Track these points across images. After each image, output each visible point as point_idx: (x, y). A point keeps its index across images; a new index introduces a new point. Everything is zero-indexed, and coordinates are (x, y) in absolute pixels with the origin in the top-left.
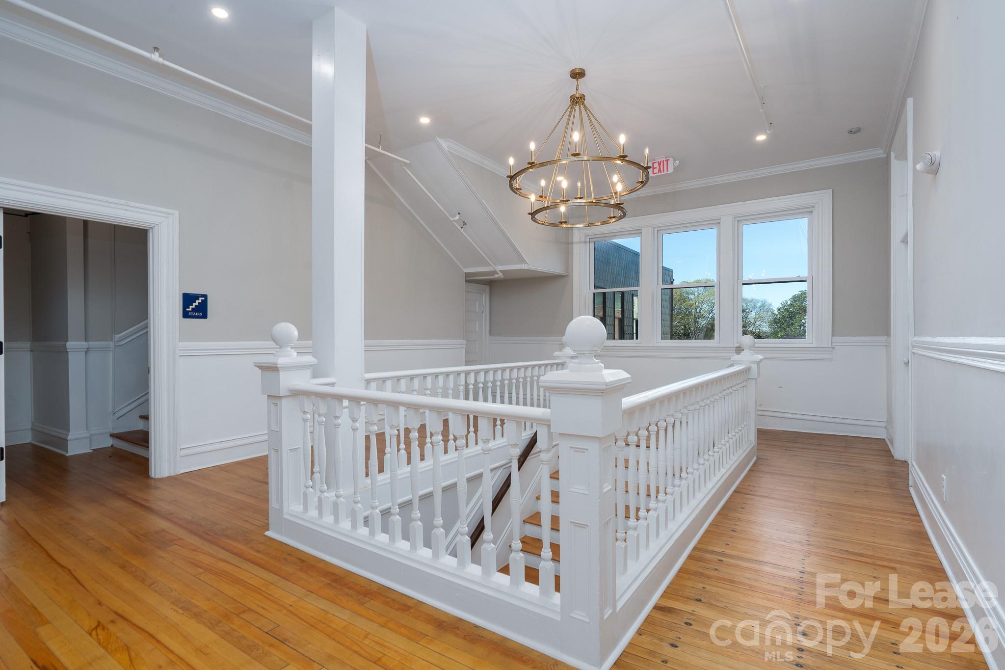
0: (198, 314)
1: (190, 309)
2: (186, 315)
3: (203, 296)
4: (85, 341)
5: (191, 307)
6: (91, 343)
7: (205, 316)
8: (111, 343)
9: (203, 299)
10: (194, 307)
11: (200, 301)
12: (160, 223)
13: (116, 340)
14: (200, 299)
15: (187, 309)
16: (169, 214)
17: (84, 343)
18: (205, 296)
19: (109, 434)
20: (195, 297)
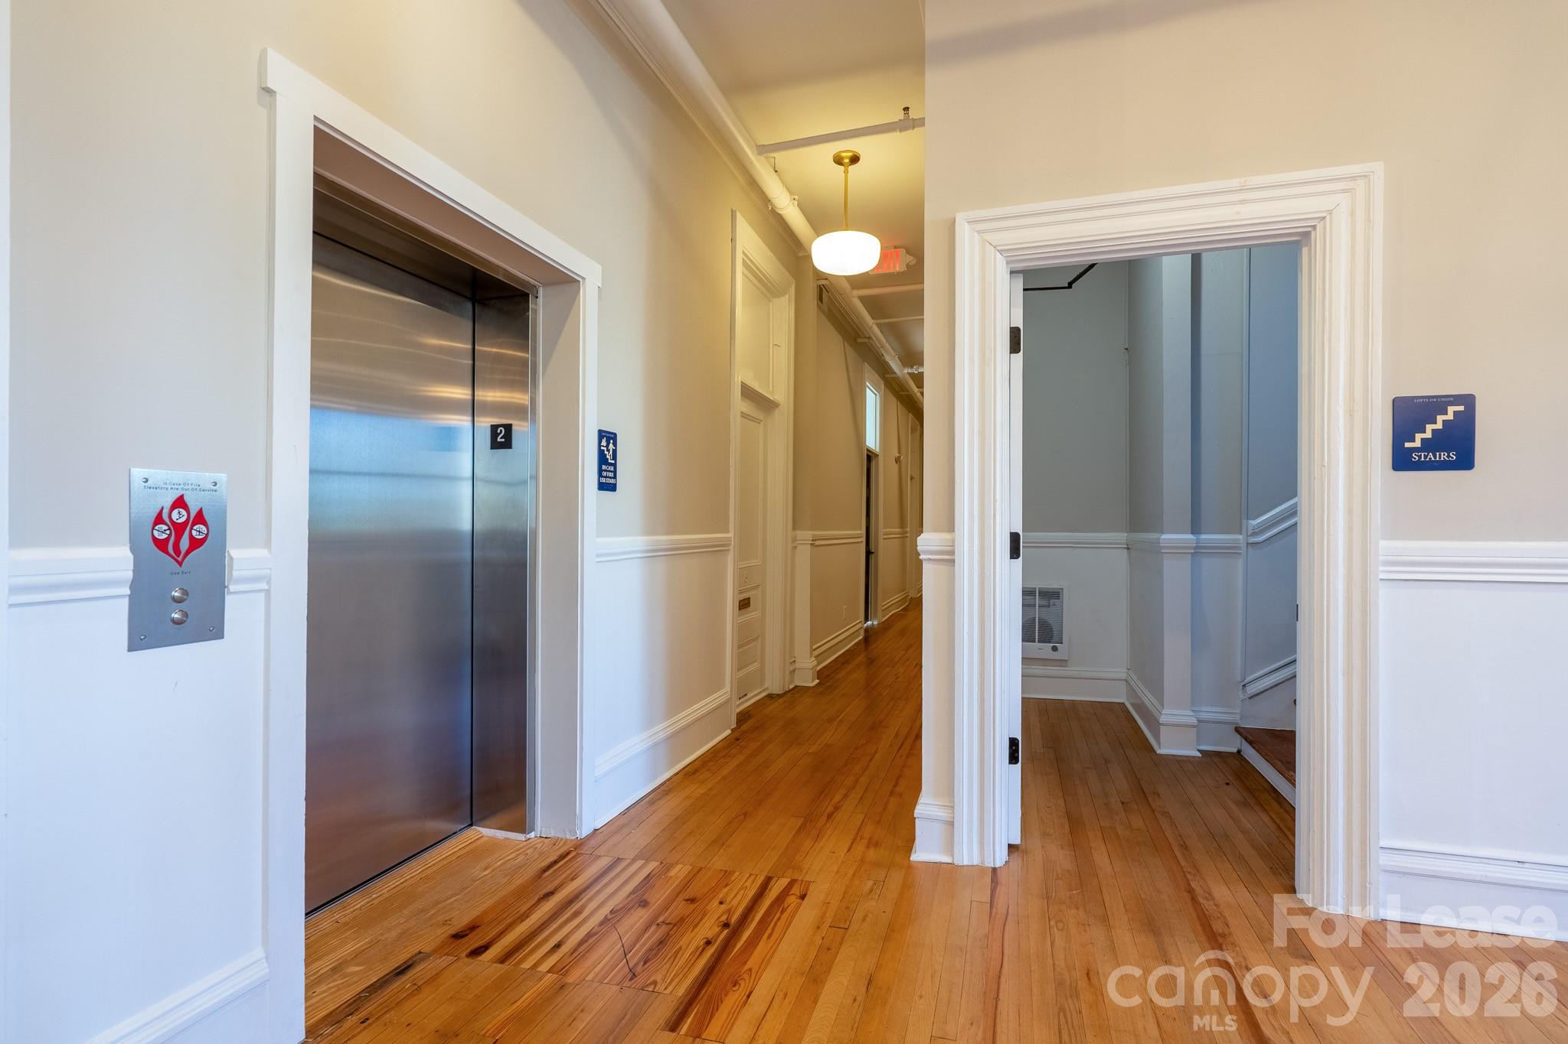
0: (1444, 456)
1: (1417, 444)
2: (1402, 461)
3: (1457, 399)
4: (1192, 533)
5: (1419, 437)
6: (1203, 536)
7: (1465, 461)
8: (1241, 537)
9: (1461, 408)
10: (1428, 435)
11: (1450, 416)
12: (1330, 212)
13: (1249, 533)
14: (1451, 409)
15: (1408, 445)
16: (1353, 178)
17: (1191, 536)
18: (1468, 401)
19: (1234, 726)
20: (1434, 405)
